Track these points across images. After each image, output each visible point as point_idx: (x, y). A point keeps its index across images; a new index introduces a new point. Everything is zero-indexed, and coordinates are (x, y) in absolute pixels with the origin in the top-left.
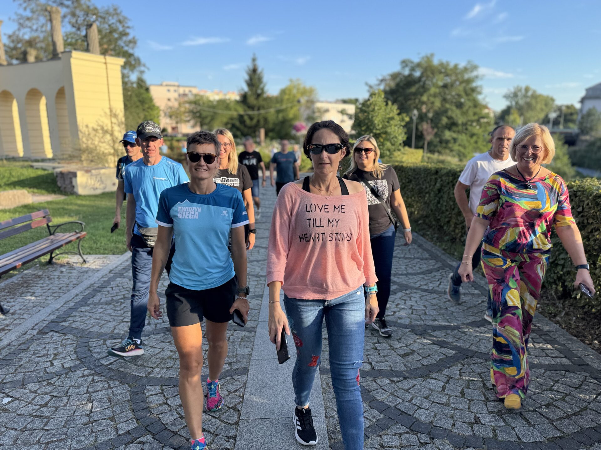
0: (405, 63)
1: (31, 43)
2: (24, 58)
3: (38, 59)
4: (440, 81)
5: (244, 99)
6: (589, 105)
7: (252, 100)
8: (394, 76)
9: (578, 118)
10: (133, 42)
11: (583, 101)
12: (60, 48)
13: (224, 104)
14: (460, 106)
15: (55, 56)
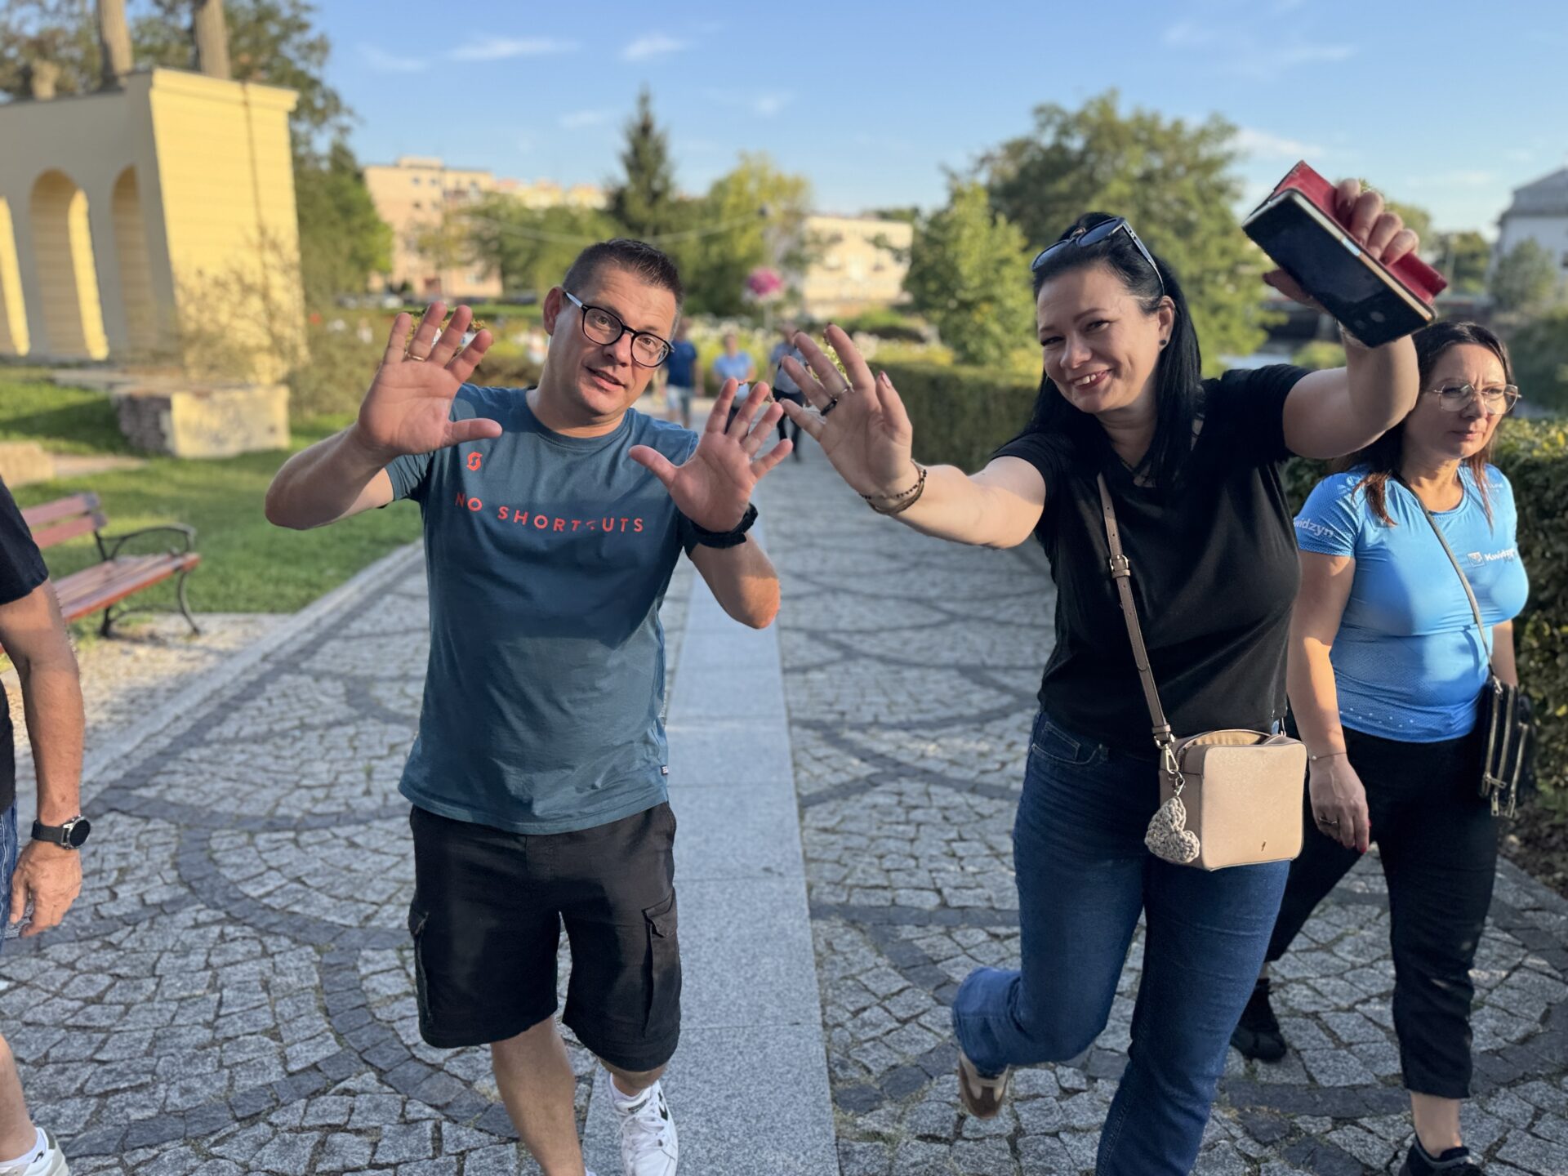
0: (1044, 113)
1: (42, 47)
2: (23, 88)
3: (63, 91)
4: (1135, 162)
5: (618, 205)
6: (1521, 231)
7: (638, 208)
8: (1016, 149)
9: (1489, 265)
10: (320, 48)
11: (1503, 221)
12: (123, 60)
13: (564, 218)
14: (1185, 229)
15: (108, 81)
